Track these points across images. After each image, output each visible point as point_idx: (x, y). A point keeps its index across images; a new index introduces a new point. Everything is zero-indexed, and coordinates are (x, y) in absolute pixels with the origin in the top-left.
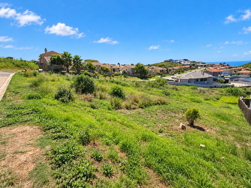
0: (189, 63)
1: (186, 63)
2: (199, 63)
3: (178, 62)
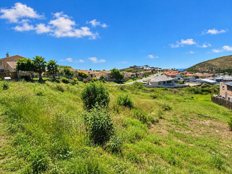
0: (150, 69)
1: (148, 69)
2: (157, 68)
3: (141, 67)
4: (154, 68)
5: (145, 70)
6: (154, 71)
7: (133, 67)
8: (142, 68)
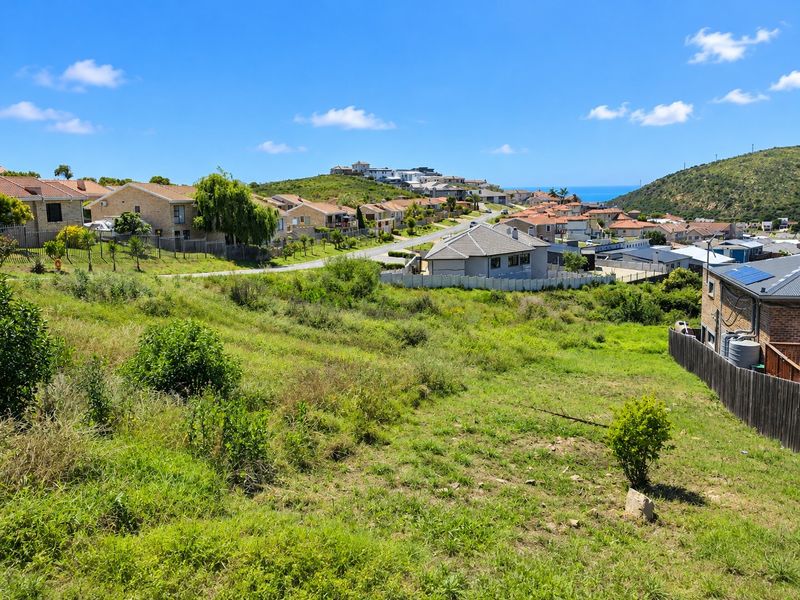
0: (440, 187)
1: (429, 186)
2: (477, 185)
3: (397, 177)
4: (462, 181)
5: (419, 193)
6: (460, 200)
7: (346, 172)
8: (403, 183)
